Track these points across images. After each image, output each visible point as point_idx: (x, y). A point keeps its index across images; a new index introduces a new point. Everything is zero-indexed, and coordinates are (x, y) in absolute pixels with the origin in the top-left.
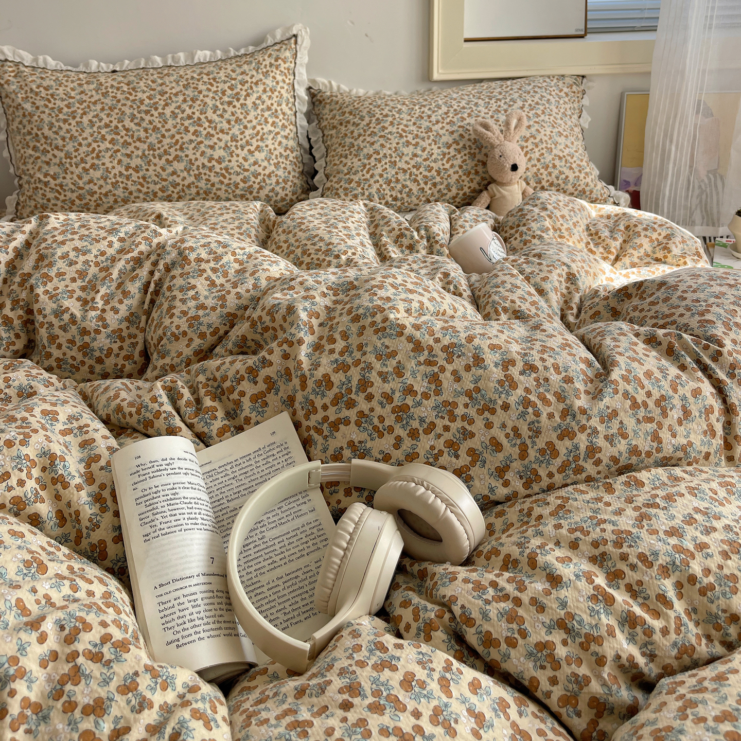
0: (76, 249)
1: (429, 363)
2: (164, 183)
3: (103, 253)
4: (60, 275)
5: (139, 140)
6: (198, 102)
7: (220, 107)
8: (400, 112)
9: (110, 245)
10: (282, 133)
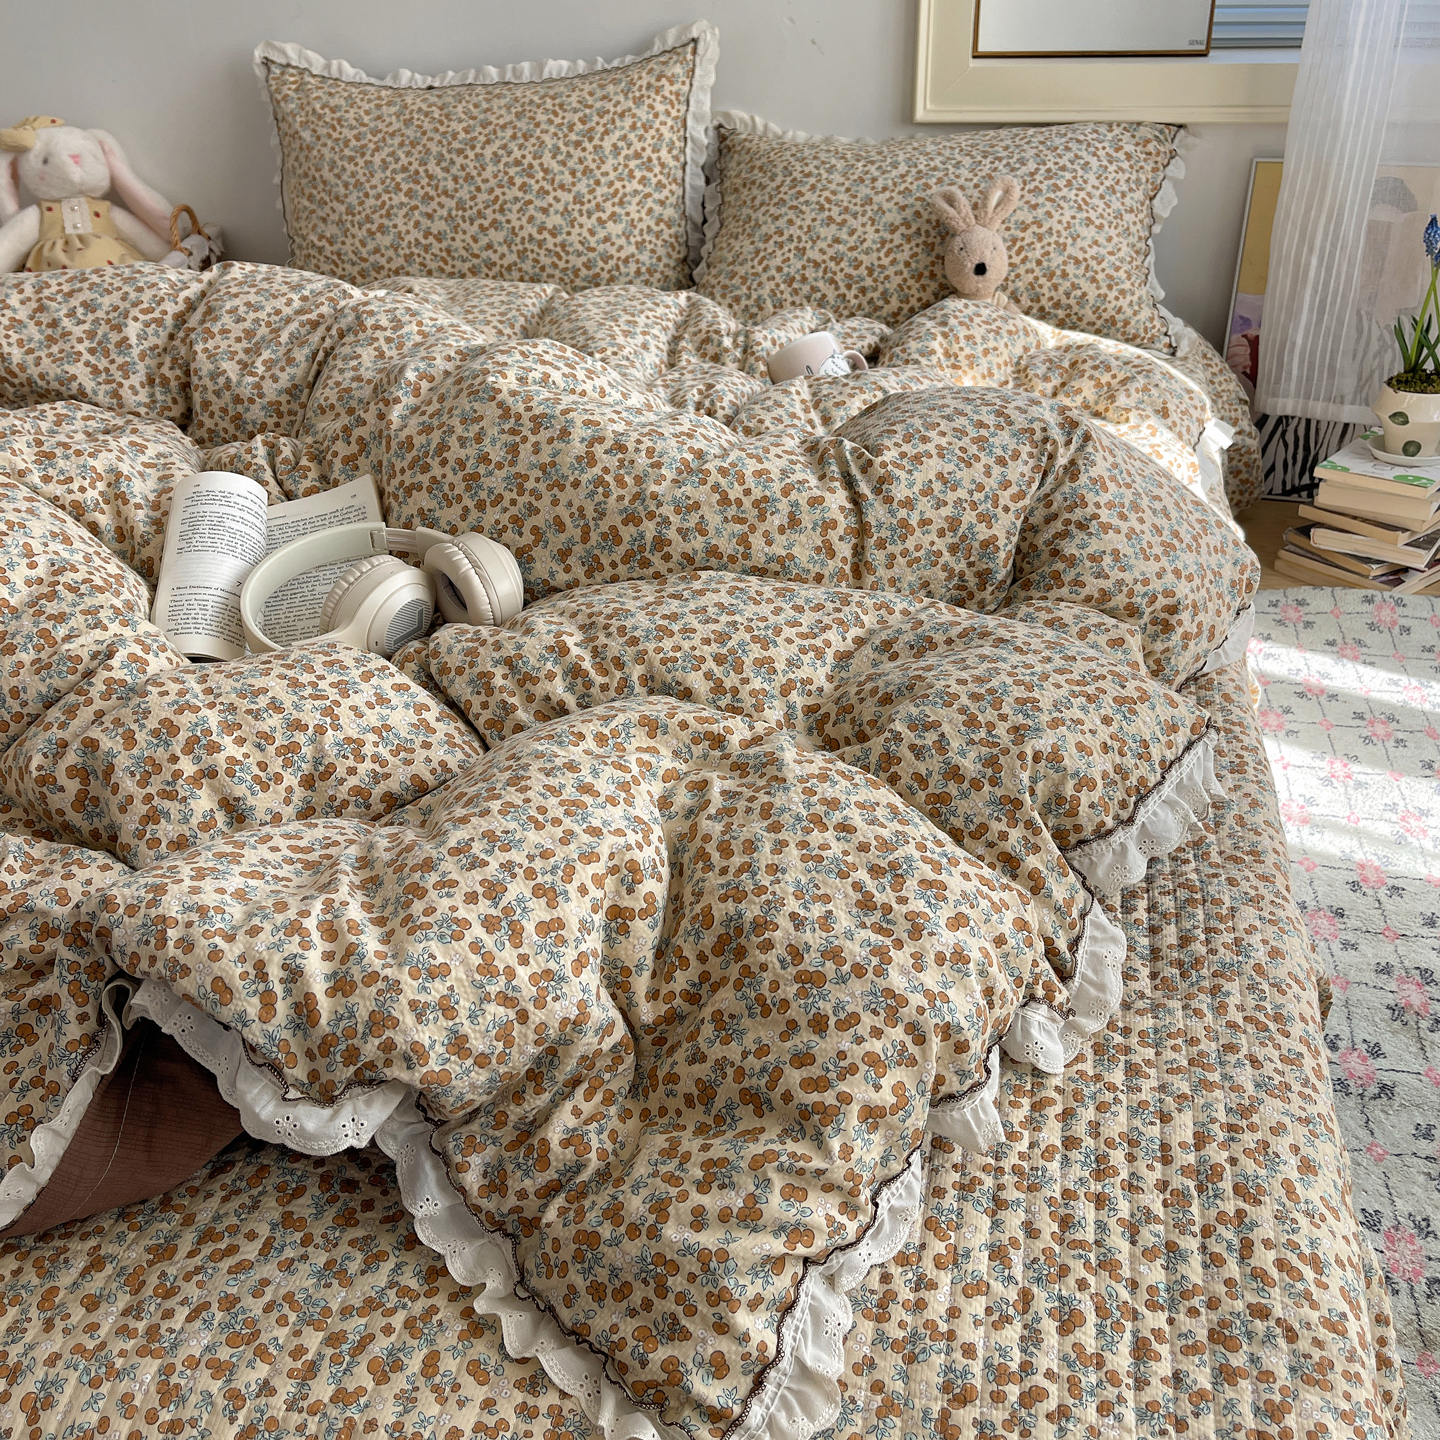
0: (248, 304)
1: (513, 432)
2: (475, 261)
3: (278, 312)
4: (224, 332)
5: (445, 193)
6: (533, 140)
7: (564, 149)
8: (831, 169)
9: (289, 303)
10: (656, 196)
